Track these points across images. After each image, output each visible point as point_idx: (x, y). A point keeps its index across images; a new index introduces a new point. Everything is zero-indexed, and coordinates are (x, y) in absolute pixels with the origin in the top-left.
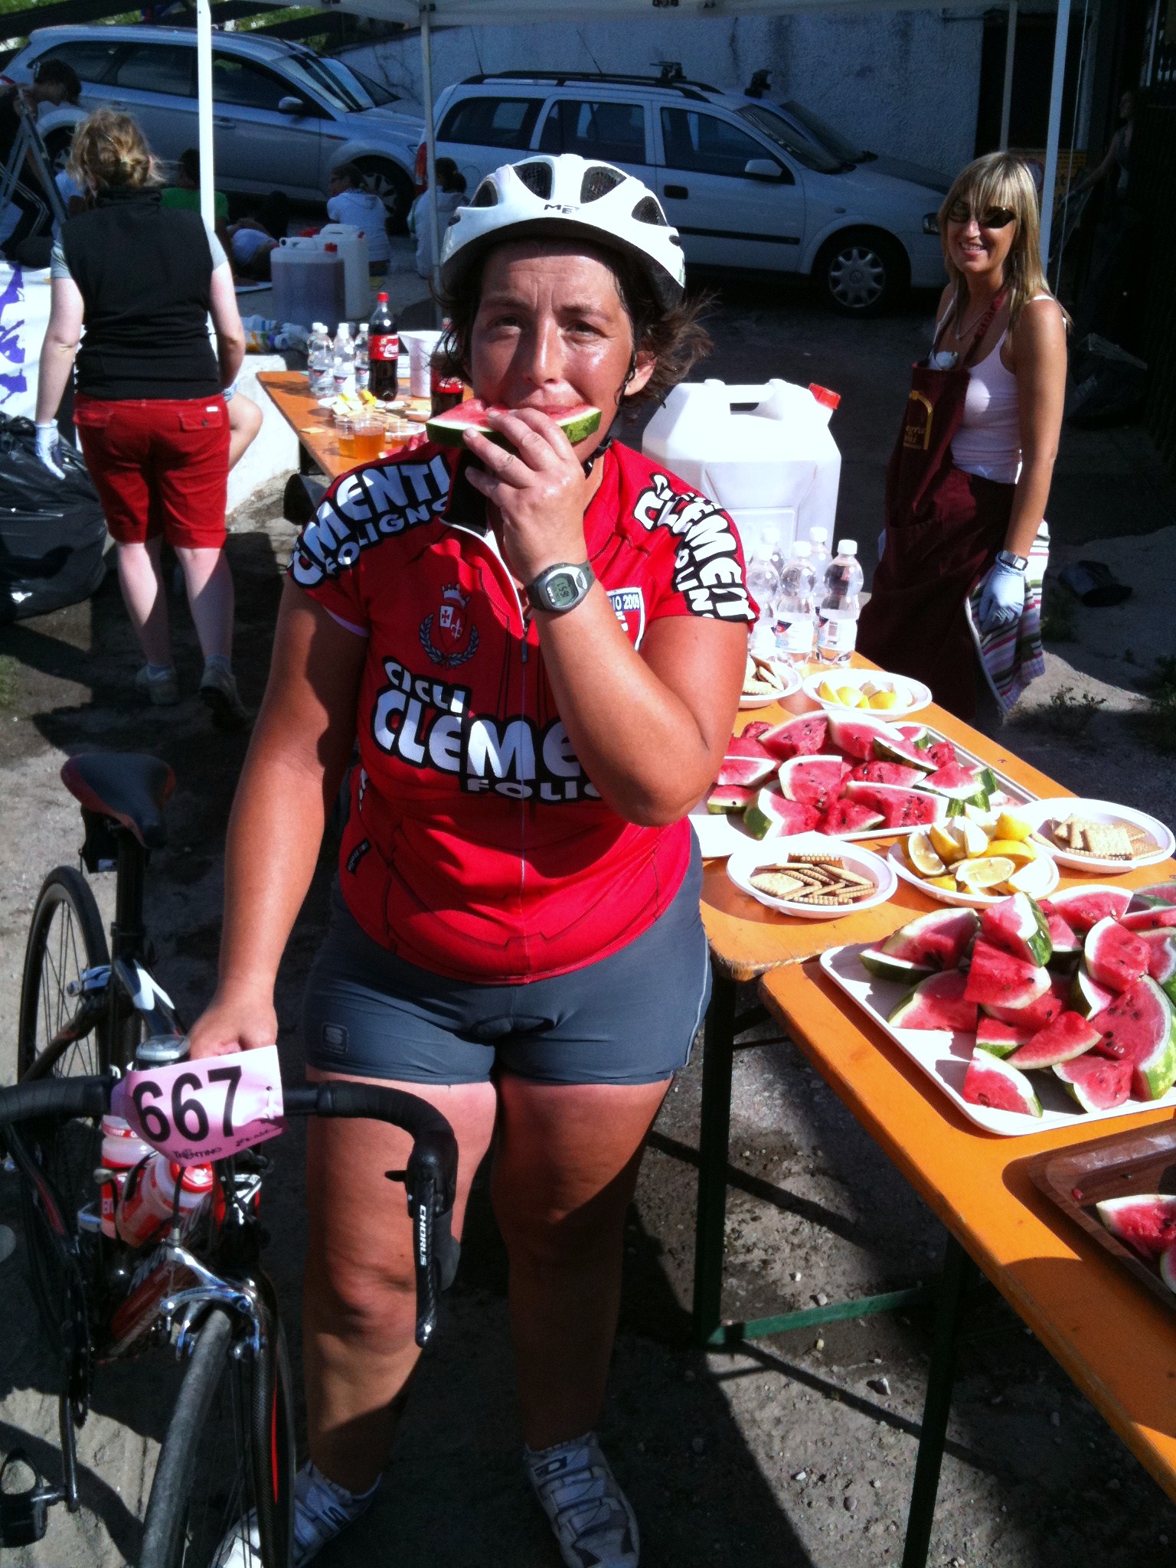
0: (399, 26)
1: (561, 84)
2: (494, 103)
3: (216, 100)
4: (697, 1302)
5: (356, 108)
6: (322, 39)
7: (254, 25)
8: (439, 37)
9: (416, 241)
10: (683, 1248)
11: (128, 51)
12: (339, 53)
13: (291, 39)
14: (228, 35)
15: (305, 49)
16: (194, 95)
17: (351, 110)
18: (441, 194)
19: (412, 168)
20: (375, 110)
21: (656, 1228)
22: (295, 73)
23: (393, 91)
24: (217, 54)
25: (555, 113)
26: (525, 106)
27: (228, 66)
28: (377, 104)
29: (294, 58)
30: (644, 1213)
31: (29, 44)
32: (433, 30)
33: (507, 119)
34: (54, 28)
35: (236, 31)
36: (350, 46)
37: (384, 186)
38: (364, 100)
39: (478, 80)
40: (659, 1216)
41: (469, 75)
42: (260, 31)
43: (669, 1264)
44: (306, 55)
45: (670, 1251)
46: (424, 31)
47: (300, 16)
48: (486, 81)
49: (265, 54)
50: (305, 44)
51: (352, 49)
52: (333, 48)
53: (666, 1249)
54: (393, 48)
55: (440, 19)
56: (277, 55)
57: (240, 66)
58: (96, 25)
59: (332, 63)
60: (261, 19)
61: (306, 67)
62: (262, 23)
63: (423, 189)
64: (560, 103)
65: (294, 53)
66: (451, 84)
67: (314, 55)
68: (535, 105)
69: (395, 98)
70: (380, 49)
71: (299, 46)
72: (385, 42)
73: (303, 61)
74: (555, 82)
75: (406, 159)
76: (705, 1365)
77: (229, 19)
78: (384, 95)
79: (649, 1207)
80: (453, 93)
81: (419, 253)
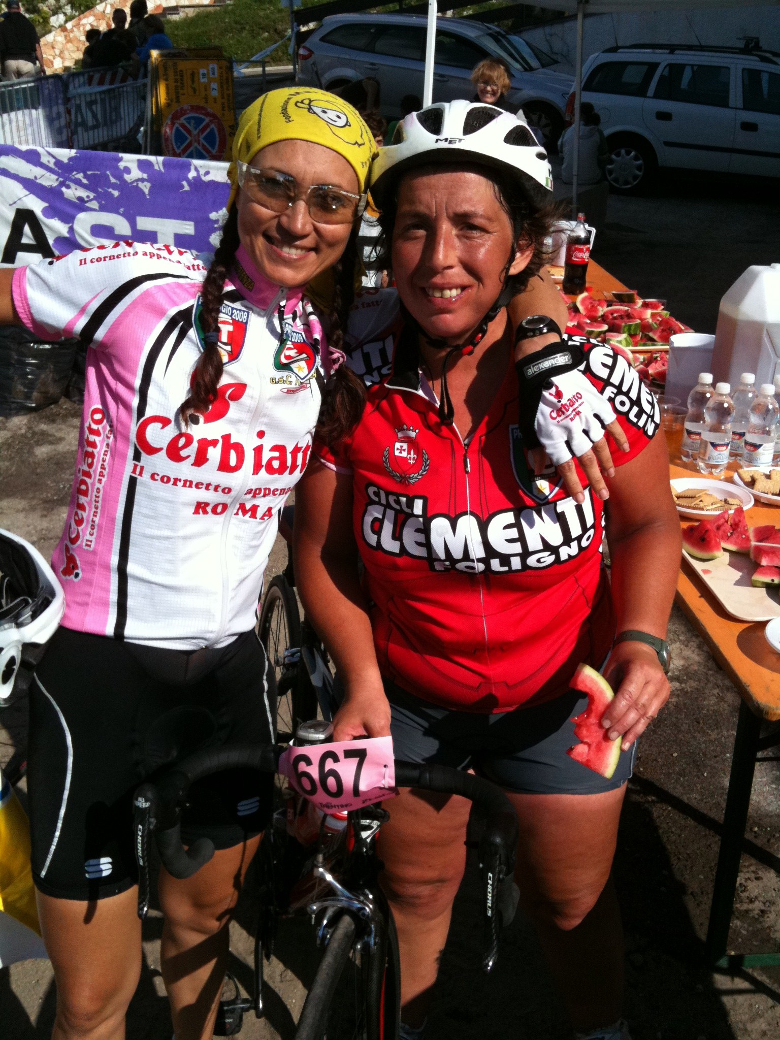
0: (563, 13)
1: (672, 52)
2: (624, 65)
3: (437, 63)
4: (710, 934)
5: (528, 68)
6: (509, 22)
7: (465, 13)
8: (589, 21)
10: (702, 893)
11: (383, 29)
12: (521, 32)
13: (489, 23)
14: (448, 20)
15: (498, 29)
16: (423, 59)
17: (526, 70)
18: (582, 127)
19: (564, 109)
20: (542, 70)
21: (682, 875)
22: (490, 45)
23: (554, 57)
24: (439, 32)
25: (666, 73)
26: (645, 68)
27: (446, 40)
28: (543, 66)
29: (490, 35)
30: (675, 863)
31: (321, 26)
32: (586, 16)
33: (631, 76)
34: (337, 16)
35: (453, 17)
36: (528, 28)
37: (544, 121)
38: (534, 63)
39: (614, 50)
40: (685, 866)
41: (607, 47)
42: (469, 17)
43: (690, 904)
44: (498, 33)
45: (692, 893)
46: (580, 16)
47: (496, 7)
48: (620, 51)
49: (471, 32)
50: (498, 26)
51: (530, 29)
52: (516, 29)
53: (690, 891)
54: (557, 29)
55: (591, 9)
56: (479, 33)
57: (454, 40)
58: (365, 13)
59: (515, 39)
60: (470, 9)
61: (497, 41)
62: (471, 12)
63: (570, 124)
64: (671, 66)
65: (490, 32)
66: (595, 52)
67: (503, 33)
68: (653, 66)
69: (556, 62)
70: (548, 29)
71: (494, 27)
72: (552, 25)
73: (496, 37)
74: (668, 51)
75: (560, 103)
76: (711, 982)
77: (450, 9)
78: (548, 60)
79: (679, 858)
80: (596, 58)
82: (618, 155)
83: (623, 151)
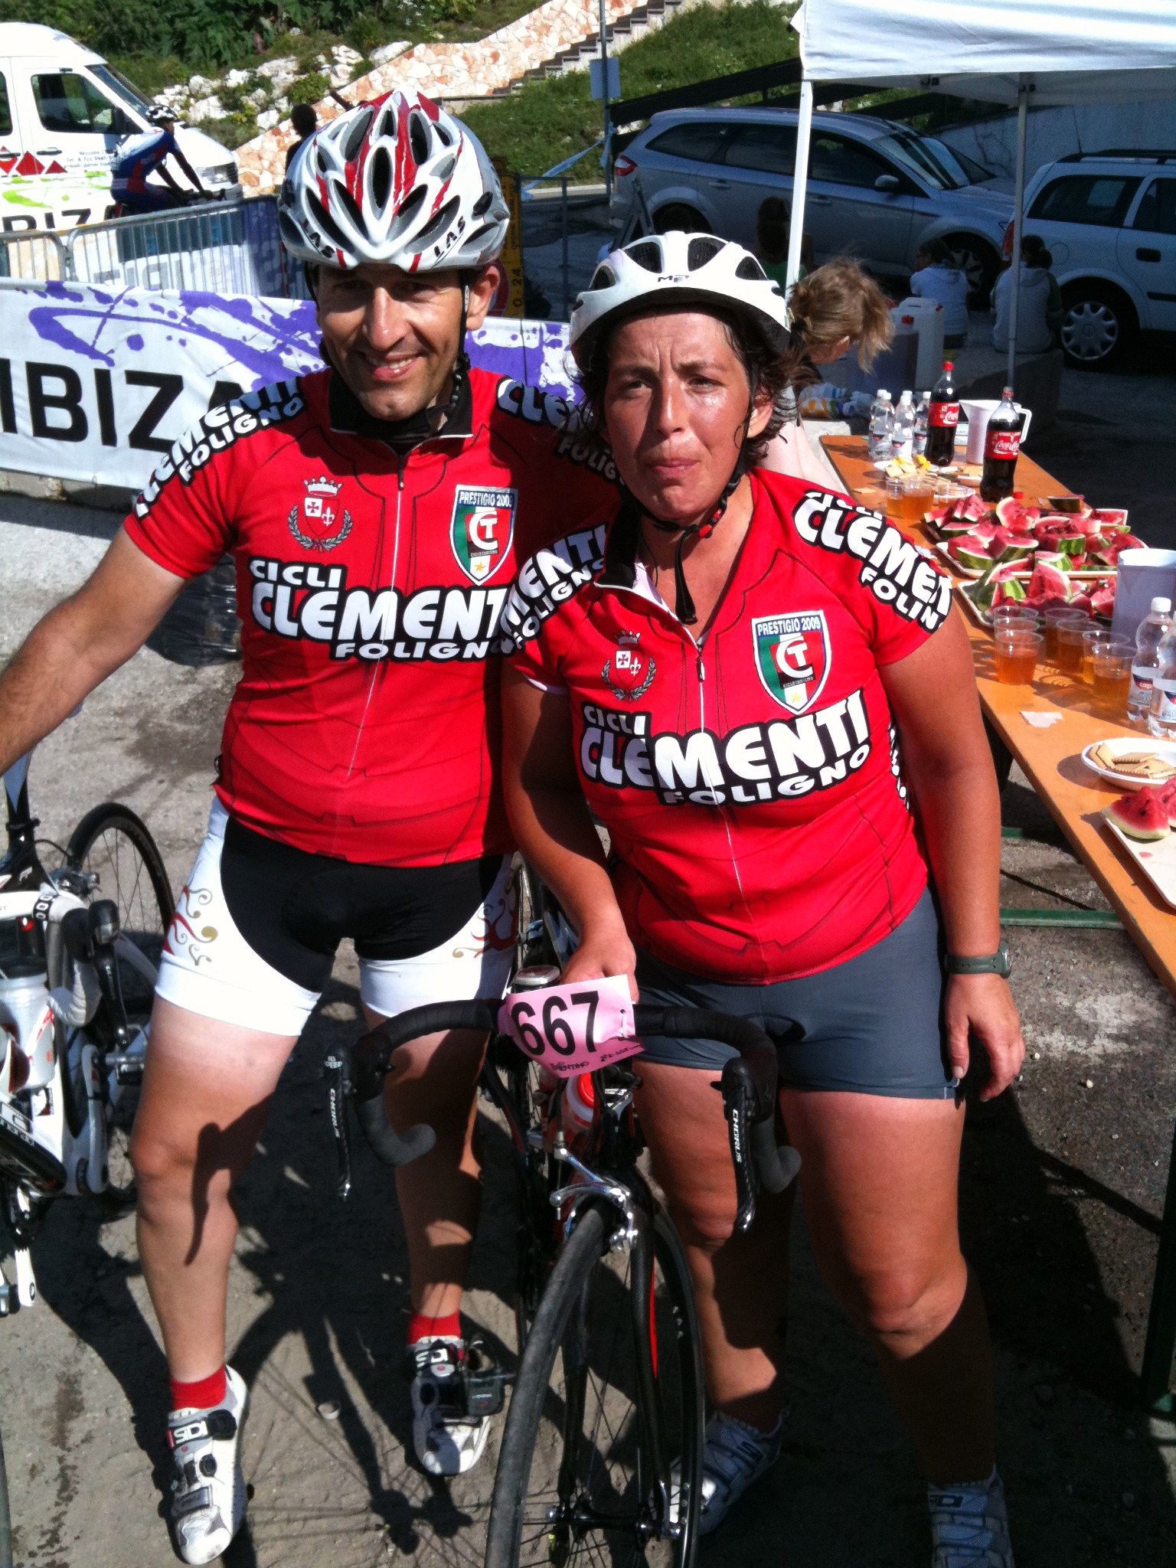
0: (1006, 106)
1: (1161, 162)
2: (1089, 181)
3: (810, 176)
4: (1146, 1366)
5: (950, 185)
6: (925, 118)
7: (860, 106)
8: (1041, 116)
9: (995, 316)
10: (1142, 1315)
11: (738, 132)
12: (940, 132)
13: (892, 120)
14: (835, 116)
15: (906, 129)
16: (791, 174)
17: (946, 188)
18: (1023, 269)
19: (1001, 245)
20: (970, 188)
21: (1115, 1291)
22: (896, 153)
23: (990, 169)
24: (816, 134)
25: (1153, 192)
26: (1121, 185)
27: (831, 145)
28: (972, 182)
29: (895, 137)
30: (1105, 1275)
31: (650, 126)
32: (1031, 110)
33: (1102, 197)
34: (676, 111)
35: (843, 112)
36: (950, 126)
37: (971, 262)
38: (959, 177)
39: (1075, 158)
40: (1120, 1279)
41: (1068, 153)
42: (865, 112)
43: (1124, 1327)
44: (907, 134)
45: (1127, 1315)
46: (1022, 111)
47: (906, 96)
48: (1084, 159)
49: (866, 134)
50: (909, 124)
51: (955, 128)
52: (934, 129)
53: (1125, 1311)
54: (994, 127)
55: (1040, 99)
56: (877, 134)
57: (841, 145)
58: (715, 108)
59: (931, 142)
60: (868, 99)
61: (905, 146)
62: (868, 104)
63: (1008, 264)
64: (1159, 182)
65: (895, 132)
66: (1048, 162)
67: (915, 134)
68: (1133, 183)
69: (992, 176)
70: (981, 129)
71: (901, 126)
72: (986, 122)
73: (903, 141)
74: (1155, 160)
75: (995, 235)
76: (1147, 1429)
77: (837, 100)
78: (980, 173)
79: (1111, 1270)
80: (1049, 170)
81: (996, 326)
82: (1080, 311)
83: (1087, 306)
